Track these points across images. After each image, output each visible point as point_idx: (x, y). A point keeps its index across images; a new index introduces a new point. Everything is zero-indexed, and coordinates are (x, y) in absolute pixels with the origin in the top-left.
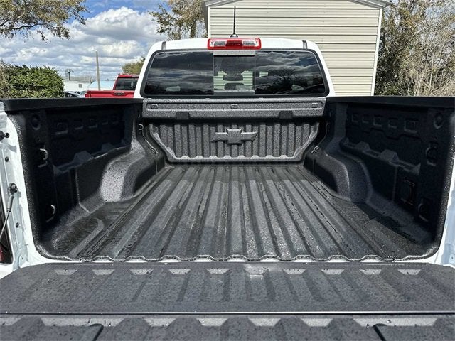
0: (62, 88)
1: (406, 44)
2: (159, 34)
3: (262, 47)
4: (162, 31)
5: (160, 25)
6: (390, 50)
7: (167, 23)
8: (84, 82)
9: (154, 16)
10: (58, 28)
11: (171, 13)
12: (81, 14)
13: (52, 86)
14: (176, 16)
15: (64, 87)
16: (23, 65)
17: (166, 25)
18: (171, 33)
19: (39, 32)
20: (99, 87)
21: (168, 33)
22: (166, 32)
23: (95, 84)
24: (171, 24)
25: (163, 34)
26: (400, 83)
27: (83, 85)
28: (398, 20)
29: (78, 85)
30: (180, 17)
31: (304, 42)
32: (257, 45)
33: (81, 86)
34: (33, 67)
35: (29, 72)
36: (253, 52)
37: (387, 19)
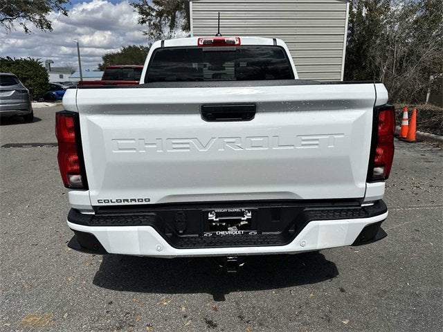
0: (47, 79)
1: (372, 35)
2: (140, 25)
3: (241, 44)
4: (143, 22)
5: (141, 16)
6: (358, 40)
7: (148, 14)
8: (64, 73)
9: (135, 7)
10: (40, 20)
11: (152, 5)
12: (63, 5)
13: (37, 77)
14: (156, 8)
15: (49, 78)
16: (7, 57)
17: (147, 16)
18: (152, 23)
19: (21, 24)
20: (81, 78)
21: (150, 23)
22: (147, 23)
23: (77, 74)
24: (152, 15)
25: (144, 25)
26: (368, 70)
27: (64, 75)
28: (364, 12)
29: (58, 75)
30: (161, 8)
31: (275, 40)
32: (237, 43)
33: (61, 77)
34: (17, 58)
35: (13, 64)
36: (234, 48)
37: (355, 10)
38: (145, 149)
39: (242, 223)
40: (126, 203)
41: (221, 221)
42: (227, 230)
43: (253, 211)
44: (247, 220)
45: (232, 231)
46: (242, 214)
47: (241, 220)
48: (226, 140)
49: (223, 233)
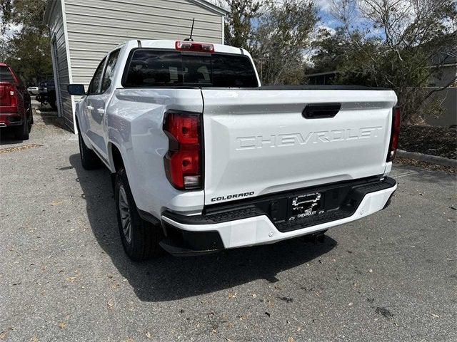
32: (211, 49)
38: (262, 145)
39: (313, 205)
40: (235, 199)
41: (299, 205)
42: (305, 213)
43: (322, 194)
44: (317, 202)
46: (314, 197)
47: (313, 203)
48: (319, 134)
49: (302, 215)
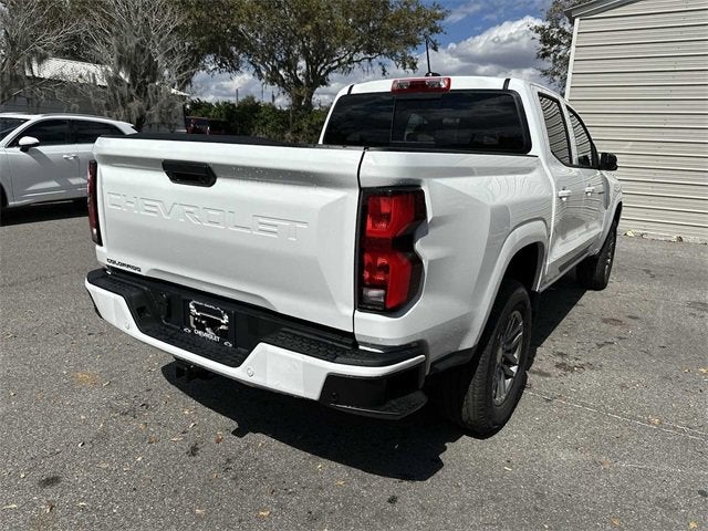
3: (452, 88)
4: (546, 55)
5: (542, 46)
7: (554, 42)
9: (537, 32)
12: (434, 37)
17: (552, 46)
21: (555, 57)
22: (551, 56)
25: (547, 59)
32: (444, 86)
38: (126, 207)
42: (205, 331)
45: (209, 334)
48: (186, 209)
49: (200, 333)
